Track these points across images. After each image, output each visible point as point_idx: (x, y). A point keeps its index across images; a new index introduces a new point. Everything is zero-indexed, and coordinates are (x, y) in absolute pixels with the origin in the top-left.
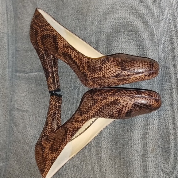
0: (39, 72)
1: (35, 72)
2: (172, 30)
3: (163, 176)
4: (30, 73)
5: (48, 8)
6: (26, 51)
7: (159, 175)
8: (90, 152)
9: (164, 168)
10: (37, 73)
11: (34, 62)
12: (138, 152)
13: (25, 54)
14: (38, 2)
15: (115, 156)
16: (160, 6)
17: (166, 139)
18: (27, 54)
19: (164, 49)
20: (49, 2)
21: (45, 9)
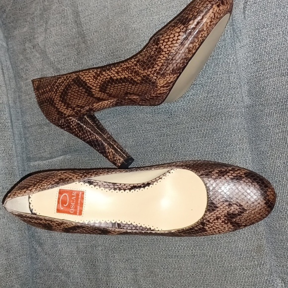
0: (65, 154)
1: (58, 157)
2: (257, 61)
3: (282, 286)
4: (51, 158)
5: (64, 56)
6: (40, 126)
7: (275, 285)
8: (162, 266)
9: (281, 273)
10: (62, 157)
11: (54, 142)
12: (237, 255)
13: (39, 131)
14: (47, 50)
15: (202, 266)
16: (233, 28)
17: (276, 228)
18: (42, 130)
19: (249, 91)
20: (65, 47)
21: (60, 58)
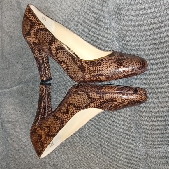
0: (19, 85)
1: (15, 86)
2: (122, 26)
3: (143, 148)
4: (11, 87)
5: (14, 28)
6: (4, 69)
7: (139, 148)
8: (78, 143)
9: (142, 141)
10: (17, 86)
11: (12, 78)
12: (118, 133)
13: (3, 72)
14: (4, 25)
15: (100, 141)
16: (108, 8)
17: (138, 117)
18: (5, 72)
19: (119, 44)
20: (14, 23)
21: (11, 29)
